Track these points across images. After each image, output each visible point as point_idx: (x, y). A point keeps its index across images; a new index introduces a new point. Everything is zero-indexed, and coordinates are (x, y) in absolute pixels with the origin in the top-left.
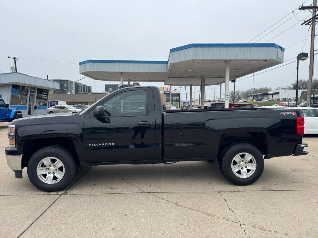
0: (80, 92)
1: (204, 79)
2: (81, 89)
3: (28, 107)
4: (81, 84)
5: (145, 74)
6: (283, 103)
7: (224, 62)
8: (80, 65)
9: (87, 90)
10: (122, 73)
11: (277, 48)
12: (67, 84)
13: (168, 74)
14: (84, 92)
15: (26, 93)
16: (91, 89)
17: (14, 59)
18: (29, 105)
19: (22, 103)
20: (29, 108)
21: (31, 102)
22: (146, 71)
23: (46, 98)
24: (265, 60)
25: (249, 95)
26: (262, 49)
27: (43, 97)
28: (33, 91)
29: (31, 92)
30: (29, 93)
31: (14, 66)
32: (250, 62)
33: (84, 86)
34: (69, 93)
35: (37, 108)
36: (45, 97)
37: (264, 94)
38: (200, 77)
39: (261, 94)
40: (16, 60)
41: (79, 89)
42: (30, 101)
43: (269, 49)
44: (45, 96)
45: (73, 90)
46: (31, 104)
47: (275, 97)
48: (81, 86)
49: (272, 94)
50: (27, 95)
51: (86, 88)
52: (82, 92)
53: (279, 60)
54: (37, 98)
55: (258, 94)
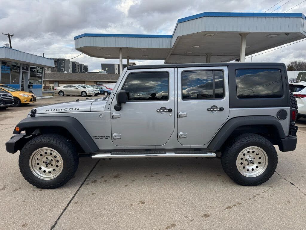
0: (77, 71)
1: (210, 57)
2: (78, 68)
3: (21, 85)
4: (78, 63)
5: (146, 50)
7: (240, 36)
8: (75, 39)
9: (83, 70)
10: (121, 49)
11: (303, 19)
12: (64, 63)
13: (172, 51)
14: (81, 71)
15: (18, 71)
16: (88, 68)
18: (22, 84)
19: (14, 81)
20: (22, 87)
21: (24, 80)
22: (147, 47)
23: (41, 76)
24: (287, 34)
26: (287, 19)
27: (37, 76)
28: (25, 68)
29: (23, 69)
30: (21, 71)
31: (9, 43)
32: (269, 36)
33: (81, 65)
34: (66, 72)
35: (31, 87)
36: (39, 76)
38: (205, 55)
40: (10, 36)
41: (76, 68)
42: (22, 79)
43: (295, 19)
44: (39, 74)
45: (70, 69)
46: (24, 82)
48: (78, 66)
50: (19, 73)
51: (83, 67)
52: (79, 71)
53: (304, 33)
54: (30, 76)
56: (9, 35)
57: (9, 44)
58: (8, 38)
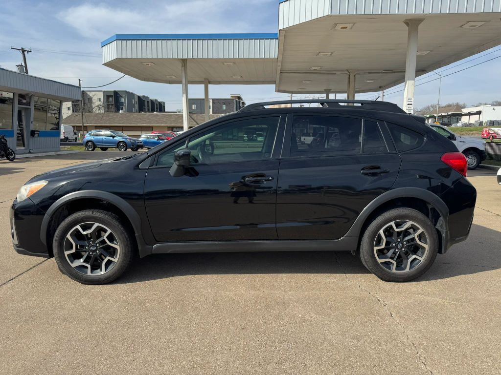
0: (147, 110)
1: (355, 76)
2: (148, 106)
3: (16, 131)
4: (148, 98)
6: (491, 130)
9: (157, 108)
10: (184, 62)
12: (125, 97)
16: (164, 106)
17: (21, 51)
19: (1, 124)
21: (24, 123)
25: (428, 116)
27: (49, 115)
28: (25, 101)
29: (20, 103)
30: (17, 106)
31: (23, 64)
33: (153, 101)
35: (36, 135)
36: (53, 115)
37: (453, 115)
38: (347, 72)
39: (450, 113)
40: (25, 53)
41: (145, 106)
42: (20, 121)
44: (53, 112)
45: (134, 107)
47: (474, 119)
48: (148, 102)
49: (470, 114)
51: (157, 104)
55: (443, 114)
56: (23, 51)
57: (24, 66)
58: (22, 56)
